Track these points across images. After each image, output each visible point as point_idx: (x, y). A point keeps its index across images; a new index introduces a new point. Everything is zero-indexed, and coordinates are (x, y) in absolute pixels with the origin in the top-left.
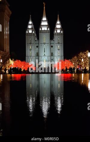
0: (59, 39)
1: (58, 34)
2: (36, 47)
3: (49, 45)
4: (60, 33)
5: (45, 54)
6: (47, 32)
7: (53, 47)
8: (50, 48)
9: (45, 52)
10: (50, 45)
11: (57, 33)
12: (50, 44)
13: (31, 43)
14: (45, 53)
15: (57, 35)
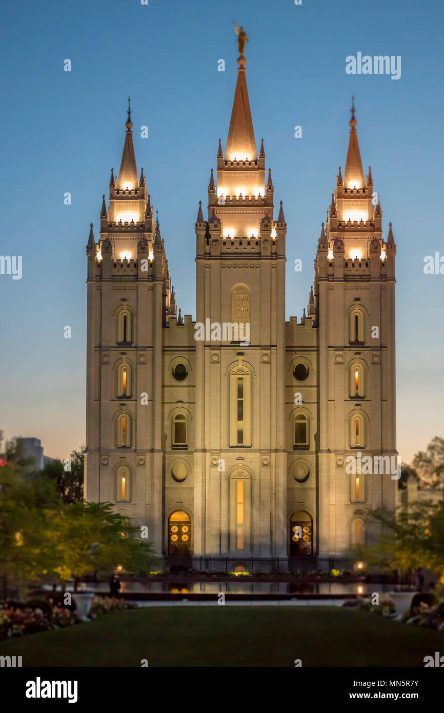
0: (357, 311)
1: (354, 271)
2: (169, 379)
3: (278, 357)
4: (366, 263)
5: (240, 435)
6: (259, 256)
7: (312, 379)
8: (289, 387)
9: (240, 417)
10: (288, 363)
11: (347, 264)
12: (289, 350)
13: (125, 343)
14: (245, 425)
15: (346, 278)
